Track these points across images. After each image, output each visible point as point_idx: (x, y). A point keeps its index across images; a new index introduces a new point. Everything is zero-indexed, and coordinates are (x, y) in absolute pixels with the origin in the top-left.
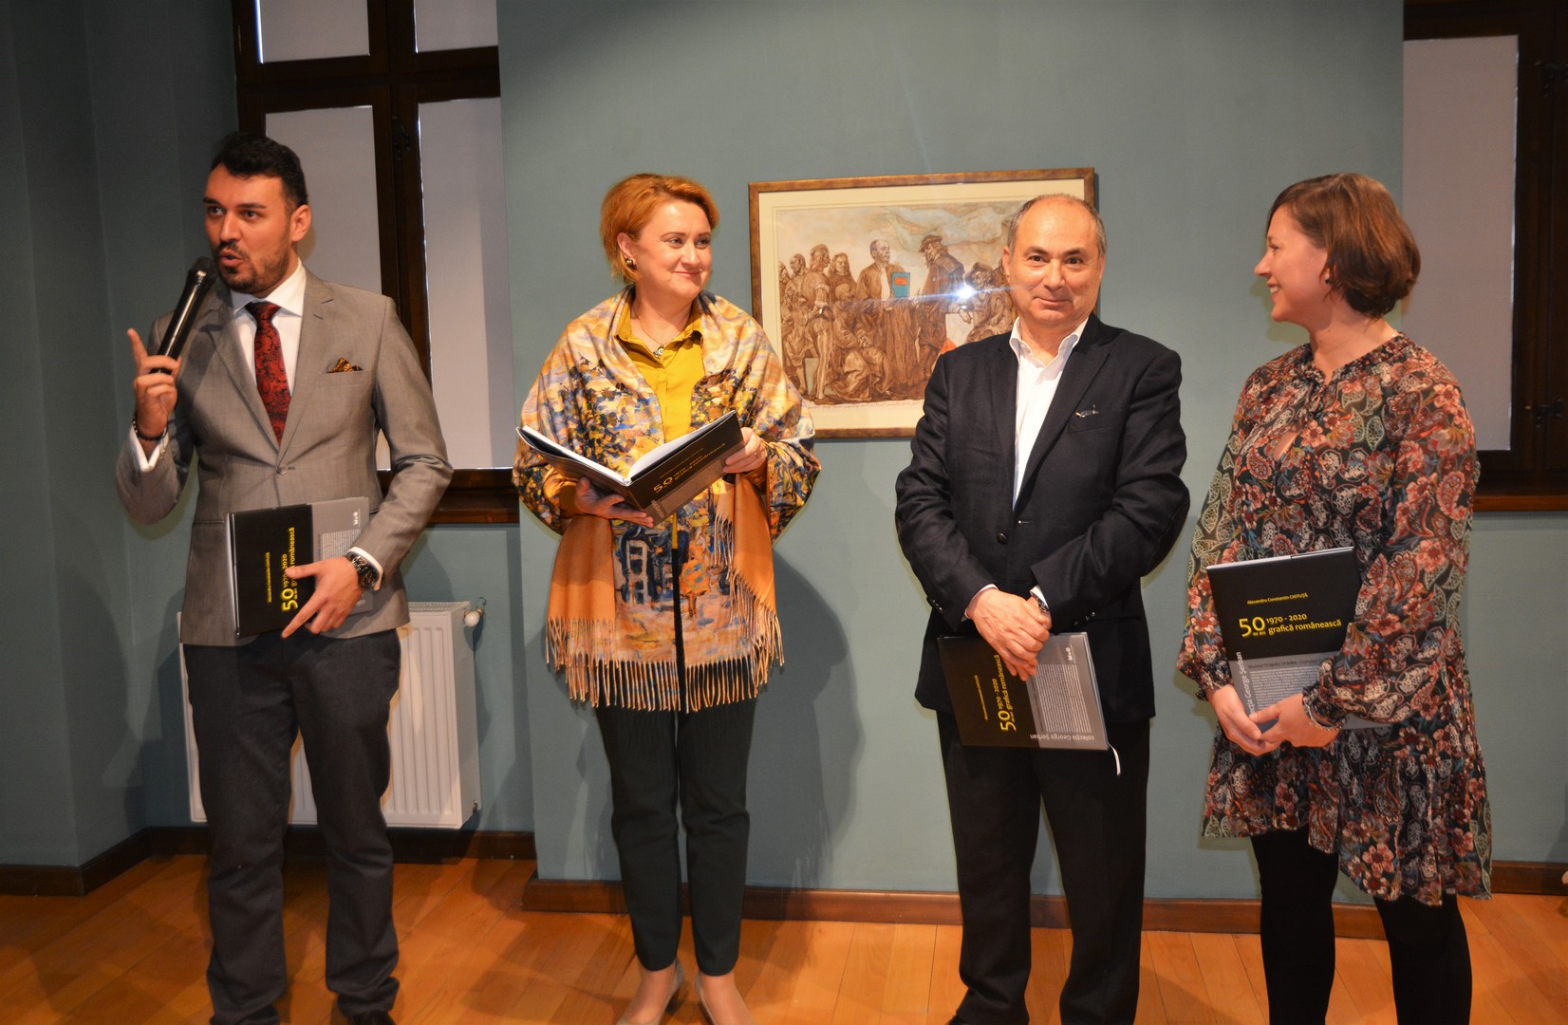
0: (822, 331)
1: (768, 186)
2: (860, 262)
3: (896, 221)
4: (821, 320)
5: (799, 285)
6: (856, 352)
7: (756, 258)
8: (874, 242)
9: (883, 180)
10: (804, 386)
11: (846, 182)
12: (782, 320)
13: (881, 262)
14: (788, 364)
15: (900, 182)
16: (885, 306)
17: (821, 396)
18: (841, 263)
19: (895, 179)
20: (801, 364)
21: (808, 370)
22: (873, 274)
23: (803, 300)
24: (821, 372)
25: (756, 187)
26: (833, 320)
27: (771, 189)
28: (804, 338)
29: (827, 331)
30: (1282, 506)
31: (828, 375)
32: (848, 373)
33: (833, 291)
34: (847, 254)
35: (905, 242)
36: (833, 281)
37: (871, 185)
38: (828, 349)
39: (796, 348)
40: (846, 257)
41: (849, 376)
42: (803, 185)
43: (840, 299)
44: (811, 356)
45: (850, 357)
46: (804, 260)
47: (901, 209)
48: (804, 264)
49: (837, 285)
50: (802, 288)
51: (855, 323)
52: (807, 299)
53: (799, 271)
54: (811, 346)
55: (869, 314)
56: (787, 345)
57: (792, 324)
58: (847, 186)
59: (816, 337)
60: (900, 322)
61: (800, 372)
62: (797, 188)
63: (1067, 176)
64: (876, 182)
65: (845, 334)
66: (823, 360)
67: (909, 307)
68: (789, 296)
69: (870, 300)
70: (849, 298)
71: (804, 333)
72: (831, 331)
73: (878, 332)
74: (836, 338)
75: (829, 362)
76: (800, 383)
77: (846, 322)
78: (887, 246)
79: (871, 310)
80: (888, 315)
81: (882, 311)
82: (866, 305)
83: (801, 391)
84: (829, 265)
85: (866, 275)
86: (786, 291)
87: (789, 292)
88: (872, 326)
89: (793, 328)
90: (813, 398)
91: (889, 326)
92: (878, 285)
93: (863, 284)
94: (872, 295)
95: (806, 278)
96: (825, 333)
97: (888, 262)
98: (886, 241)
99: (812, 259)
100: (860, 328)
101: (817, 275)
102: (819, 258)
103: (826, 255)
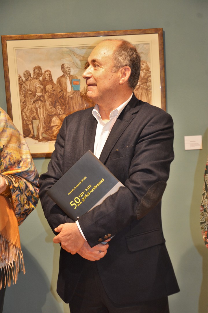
0: (40, 107)
1: (11, 37)
2: (57, 74)
3: (73, 55)
4: (40, 102)
5: (28, 85)
6: (57, 117)
7: (7, 72)
8: (63, 65)
9: (66, 34)
10: (33, 133)
11: (48, 36)
13: (67, 74)
14: (25, 123)
15: (74, 36)
16: (69, 95)
17: (41, 138)
18: (48, 75)
19: (72, 34)
20: (31, 122)
21: (35, 126)
22: (63, 79)
23: (30, 92)
24: (40, 126)
25: (5, 37)
26: (45, 102)
27: (12, 39)
28: (31, 111)
29: (43, 107)
31: (44, 128)
32: (53, 126)
33: (45, 88)
35: (78, 65)
36: (44, 83)
37: (60, 37)
38: (43, 116)
39: (28, 115)
40: (50, 72)
41: (54, 128)
42: (28, 37)
43: (48, 92)
44: (36, 119)
45: (54, 119)
46: (30, 73)
47: (75, 49)
48: (30, 75)
49: (46, 85)
50: (30, 87)
51: (56, 103)
52: (32, 92)
53: (28, 79)
54: (35, 114)
55: (62, 99)
56: (24, 114)
57: (26, 104)
58: (49, 37)
59: (38, 110)
60: (77, 102)
61: (30, 126)
62: (25, 38)
63: (150, 32)
64: (63, 36)
65: (51, 108)
66: (41, 121)
67: (81, 95)
68: (24, 91)
69: (62, 92)
70: (52, 91)
71: (31, 108)
72: (44, 107)
73: (66, 107)
74: (47, 110)
75: (44, 122)
76: (31, 132)
77: (51, 103)
78: (69, 66)
79: (63, 97)
80: (71, 99)
81: (68, 97)
82: (60, 95)
83: (31, 135)
84: (42, 75)
85: (60, 80)
86: (22, 88)
87: (23, 89)
88: (63, 104)
89: (26, 106)
90: (37, 139)
91: (71, 104)
92: (65, 85)
93: (59, 85)
94: (63, 90)
95: (31, 82)
96: (42, 108)
97: (70, 74)
98: (68, 64)
99: (33, 73)
100: (58, 105)
101: (37, 81)
102: (37, 72)
103: (40, 71)
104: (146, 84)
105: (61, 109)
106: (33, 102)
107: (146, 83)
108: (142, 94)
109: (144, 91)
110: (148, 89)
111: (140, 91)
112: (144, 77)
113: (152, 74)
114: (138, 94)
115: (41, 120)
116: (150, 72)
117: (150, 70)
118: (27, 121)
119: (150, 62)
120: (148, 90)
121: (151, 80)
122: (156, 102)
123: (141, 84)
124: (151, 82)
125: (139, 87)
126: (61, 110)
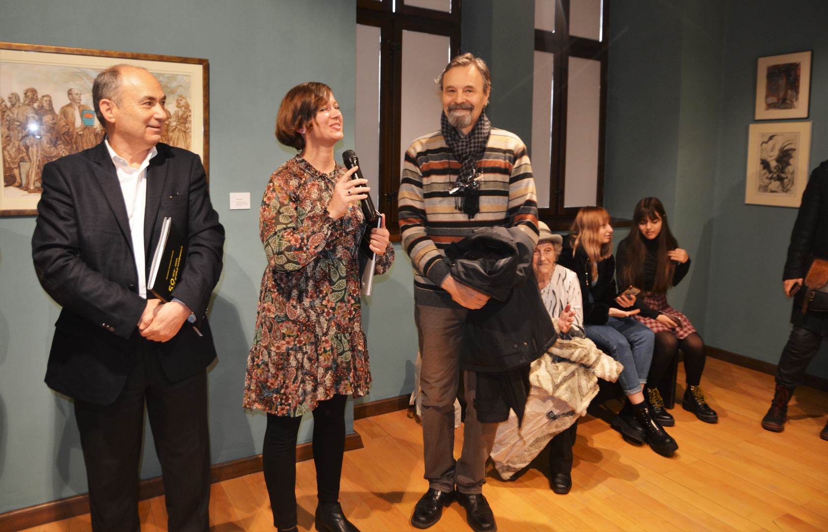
0: (32, 144)
2: (60, 101)
3: (85, 78)
4: (32, 137)
5: (15, 114)
8: (71, 90)
9: (77, 50)
10: (20, 181)
11: (50, 49)
12: (2, 136)
13: (75, 102)
15: (89, 53)
16: (78, 131)
17: (32, 187)
18: (46, 101)
19: (86, 51)
20: (17, 166)
21: (23, 170)
22: (70, 109)
23: (18, 123)
24: (32, 172)
26: (41, 138)
28: (19, 149)
29: (37, 145)
30: (345, 237)
31: (37, 174)
33: (40, 119)
34: (52, 96)
36: (40, 112)
37: (69, 53)
38: (37, 157)
39: (13, 155)
40: (50, 98)
42: (19, 46)
43: (46, 125)
44: (25, 161)
46: (19, 97)
47: (89, 70)
48: (19, 100)
49: (44, 115)
50: (17, 116)
51: (57, 140)
52: (21, 123)
53: (15, 104)
54: (24, 155)
55: (67, 135)
56: (6, 153)
57: (10, 140)
58: (51, 51)
59: (29, 149)
60: (88, 142)
61: (16, 172)
62: (14, 48)
63: (193, 62)
64: (72, 51)
65: (49, 148)
66: (33, 164)
67: (94, 133)
68: (7, 120)
69: (67, 126)
70: (52, 124)
71: (19, 146)
72: (39, 145)
73: (72, 147)
74: (43, 150)
75: (38, 166)
76: (16, 179)
77: (50, 140)
78: (79, 93)
79: (68, 133)
80: (80, 136)
81: (76, 134)
82: (65, 130)
83: (17, 184)
84: (38, 102)
85: (64, 110)
86: (5, 117)
87: (7, 118)
88: (68, 143)
89: (11, 142)
90: (27, 189)
91: (81, 144)
92: (73, 117)
93: (63, 116)
94: (69, 124)
95: (20, 109)
96: (35, 147)
97: (79, 103)
98: (79, 90)
99: (24, 97)
100: (60, 144)
101: (29, 108)
102: (30, 96)
103: (36, 95)
104: (183, 125)
105: (65, 149)
106: (21, 137)
107: (185, 123)
108: (178, 138)
109: (182, 134)
110: (187, 131)
111: (176, 133)
112: (182, 116)
113: (192, 114)
114: (174, 137)
115: (33, 162)
116: (190, 111)
117: (190, 108)
118: (11, 164)
119: (190, 98)
120: (186, 133)
121: (191, 121)
122: (197, 147)
123: (178, 125)
124: (190, 123)
125: (175, 128)
126: (65, 151)
